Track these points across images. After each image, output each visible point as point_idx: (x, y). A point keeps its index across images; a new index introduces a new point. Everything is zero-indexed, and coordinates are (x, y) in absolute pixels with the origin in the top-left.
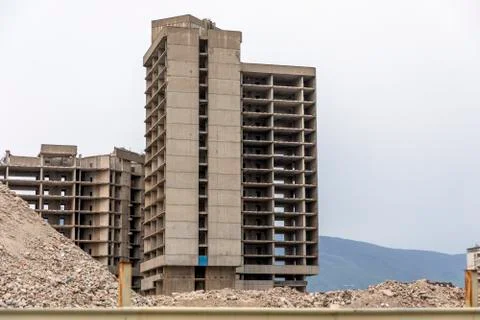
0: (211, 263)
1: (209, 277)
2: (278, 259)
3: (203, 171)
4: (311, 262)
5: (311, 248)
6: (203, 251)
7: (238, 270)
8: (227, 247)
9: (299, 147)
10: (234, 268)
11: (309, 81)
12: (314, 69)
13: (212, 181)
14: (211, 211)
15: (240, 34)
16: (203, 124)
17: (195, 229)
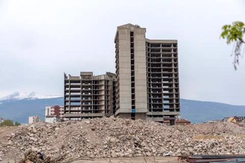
0: (136, 112)
1: (136, 116)
2: (165, 110)
3: (133, 79)
4: (178, 110)
5: (178, 105)
6: (133, 107)
7: (147, 114)
8: (142, 106)
9: (172, 69)
10: (145, 113)
11: (175, 45)
12: (177, 41)
13: (136, 82)
14: (136, 93)
15: (145, 29)
16: (132, 62)
17: (130, 99)
